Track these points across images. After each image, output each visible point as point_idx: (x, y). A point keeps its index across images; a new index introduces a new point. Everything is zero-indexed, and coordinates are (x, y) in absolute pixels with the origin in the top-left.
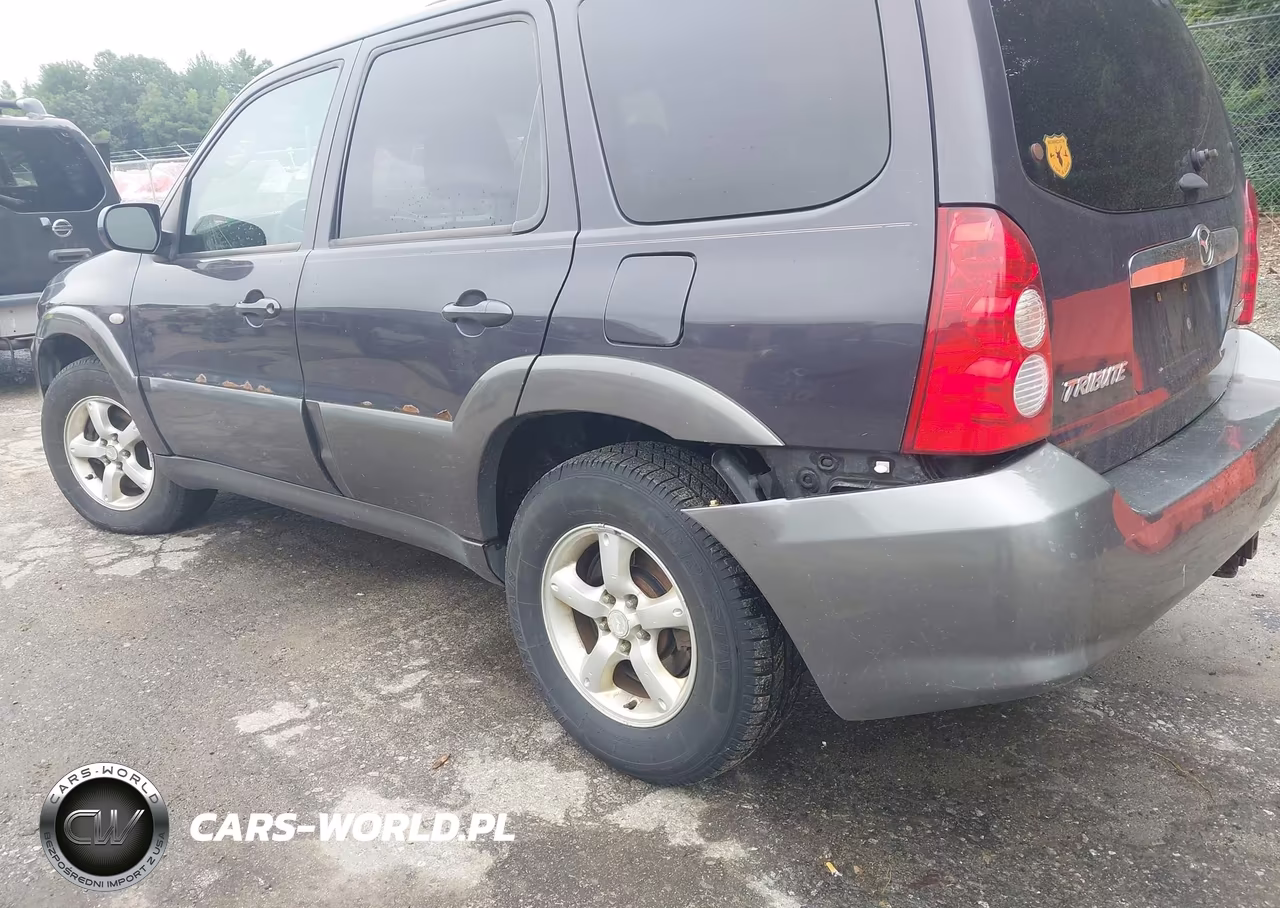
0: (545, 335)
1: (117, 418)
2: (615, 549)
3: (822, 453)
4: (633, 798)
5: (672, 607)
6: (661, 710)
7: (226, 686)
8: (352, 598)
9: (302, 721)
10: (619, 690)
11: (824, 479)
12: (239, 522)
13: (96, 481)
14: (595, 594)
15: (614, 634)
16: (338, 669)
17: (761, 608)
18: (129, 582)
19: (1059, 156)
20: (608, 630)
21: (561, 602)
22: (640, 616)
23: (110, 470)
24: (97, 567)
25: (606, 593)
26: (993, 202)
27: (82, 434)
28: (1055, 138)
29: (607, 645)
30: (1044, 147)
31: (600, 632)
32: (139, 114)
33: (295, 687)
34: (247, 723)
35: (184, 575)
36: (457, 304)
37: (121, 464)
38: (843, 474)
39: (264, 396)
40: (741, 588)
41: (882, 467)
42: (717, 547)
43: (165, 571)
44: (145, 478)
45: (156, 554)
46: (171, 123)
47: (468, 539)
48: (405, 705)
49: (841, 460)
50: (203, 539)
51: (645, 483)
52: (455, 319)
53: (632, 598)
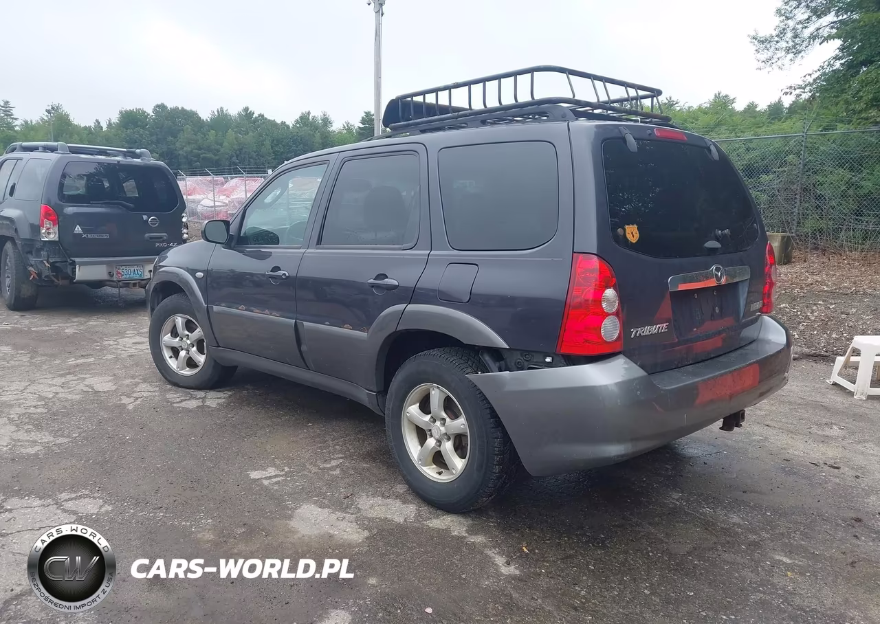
0: (412, 295)
1: (190, 326)
2: (437, 395)
3: (525, 352)
4: (437, 517)
5: (461, 424)
6: (453, 474)
7: (243, 459)
8: (306, 426)
9: (281, 476)
10: (435, 466)
11: (526, 363)
12: (246, 387)
13: (174, 359)
14: (427, 418)
15: (434, 438)
16: (298, 456)
17: (498, 424)
18: (191, 411)
19: (632, 233)
20: (431, 436)
21: (411, 422)
22: (446, 429)
23: (183, 353)
24: (174, 403)
25: (432, 417)
26: (596, 253)
27: (170, 334)
28: (631, 226)
29: (431, 442)
30: (625, 230)
31: (428, 436)
32: (178, 145)
33: (277, 462)
34: (255, 475)
35: (219, 410)
36: (374, 279)
37: (189, 351)
38: (533, 362)
39: (276, 318)
40: (491, 414)
41: (548, 360)
42: (481, 395)
43: (209, 407)
44: (201, 359)
45: (204, 399)
46: (197, 151)
47: (369, 391)
48: (332, 473)
49: (533, 356)
50: (226, 394)
51: (452, 364)
52: (373, 286)
53: (444, 419)
